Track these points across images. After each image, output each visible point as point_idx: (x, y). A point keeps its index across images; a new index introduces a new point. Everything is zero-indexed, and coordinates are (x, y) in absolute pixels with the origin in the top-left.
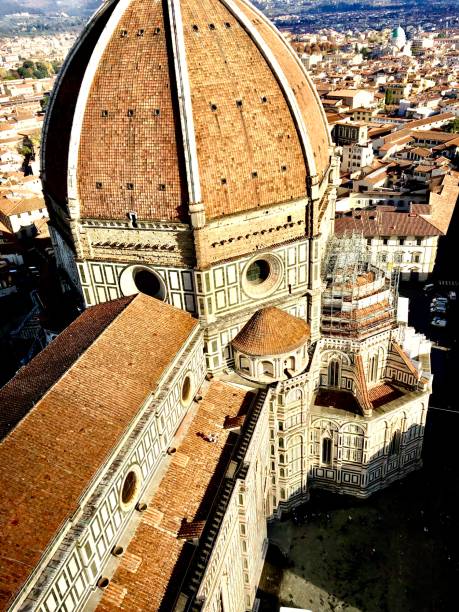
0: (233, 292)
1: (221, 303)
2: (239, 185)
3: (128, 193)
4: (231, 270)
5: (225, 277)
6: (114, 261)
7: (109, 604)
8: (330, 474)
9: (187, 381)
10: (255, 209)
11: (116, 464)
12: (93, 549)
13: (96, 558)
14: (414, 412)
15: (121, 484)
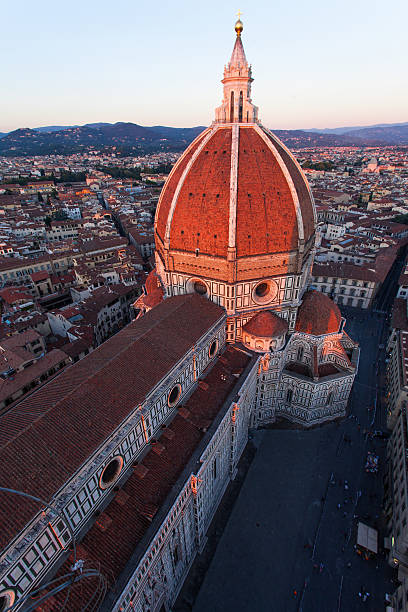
0: (247, 299)
1: (239, 304)
2: (258, 240)
3: (196, 237)
4: (247, 287)
5: (244, 290)
6: (185, 273)
7: (155, 453)
8: (289, 409)
9: (214, 344)
10: (265, 254)
11: (168, 382)
12: (150, 423)
13: (152, 428)
14: (344, 383)
15: (170, 392)
